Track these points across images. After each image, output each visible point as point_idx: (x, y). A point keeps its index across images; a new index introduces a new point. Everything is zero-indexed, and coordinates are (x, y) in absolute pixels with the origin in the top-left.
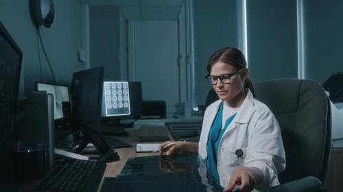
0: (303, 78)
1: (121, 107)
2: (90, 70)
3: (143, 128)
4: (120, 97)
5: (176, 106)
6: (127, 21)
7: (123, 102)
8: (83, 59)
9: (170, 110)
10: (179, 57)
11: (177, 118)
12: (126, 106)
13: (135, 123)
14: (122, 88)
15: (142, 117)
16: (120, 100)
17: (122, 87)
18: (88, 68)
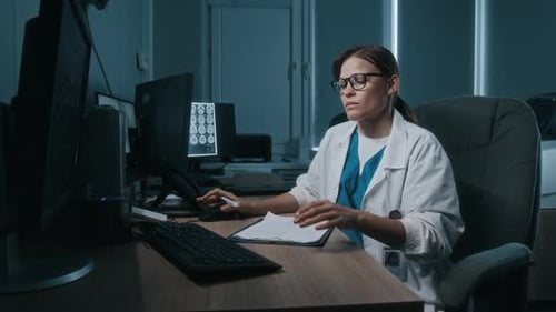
0: (482, 94)
1: (203, 142)
2: (154, 82)
3: (238, 175)
4: (202, 127)
5: (286, 144)
6: (210, 8)
7: (207, 135)
8: (144, 65)
9: (277, 149)
10: (292, 66)
11: (288, 161)
12: (211, 142)
13: (226, 168)
14: (205, 114)
15: (235, 160)
16: (202, 131)
17: (205, 111)
18: (151, 79)
